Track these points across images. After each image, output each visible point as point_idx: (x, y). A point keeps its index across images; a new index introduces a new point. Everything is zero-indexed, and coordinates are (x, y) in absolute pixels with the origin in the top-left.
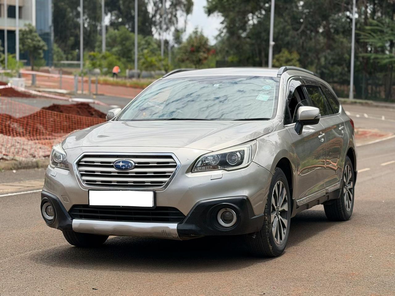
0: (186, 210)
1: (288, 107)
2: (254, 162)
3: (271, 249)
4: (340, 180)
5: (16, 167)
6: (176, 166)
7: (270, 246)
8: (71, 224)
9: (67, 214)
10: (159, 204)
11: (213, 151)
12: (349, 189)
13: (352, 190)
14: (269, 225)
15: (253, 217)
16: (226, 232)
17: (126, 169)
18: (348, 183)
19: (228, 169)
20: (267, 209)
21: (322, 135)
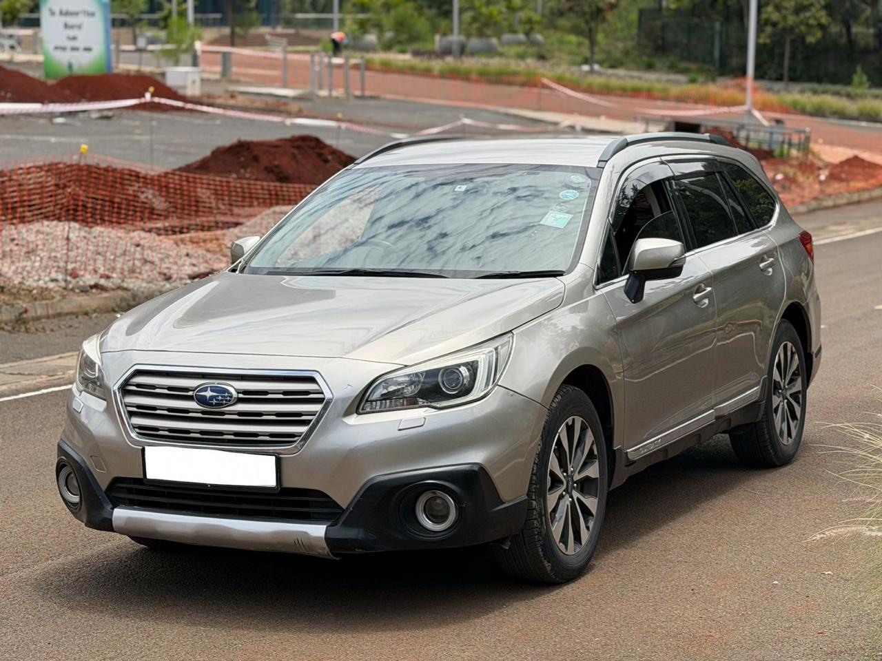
0: (344, 497)
1: (613, 240)
2: (500, 386)
3: (549, 569)
4: (760, 381)
5: (124, 304)
6: (324, 399)
7: (546, 564)
8: (110, 517)
9: (102, 496)
10: (288, 484)
11: (406, 366)
12: (791, 395)
13: (800, 396)
14: (541, 519)
15: (498, 506)
16: (434, 542)
17: (219, 405)
18: (787, 381)
19: (438, 406)
20: (536, 485)
21: (705, 290)
